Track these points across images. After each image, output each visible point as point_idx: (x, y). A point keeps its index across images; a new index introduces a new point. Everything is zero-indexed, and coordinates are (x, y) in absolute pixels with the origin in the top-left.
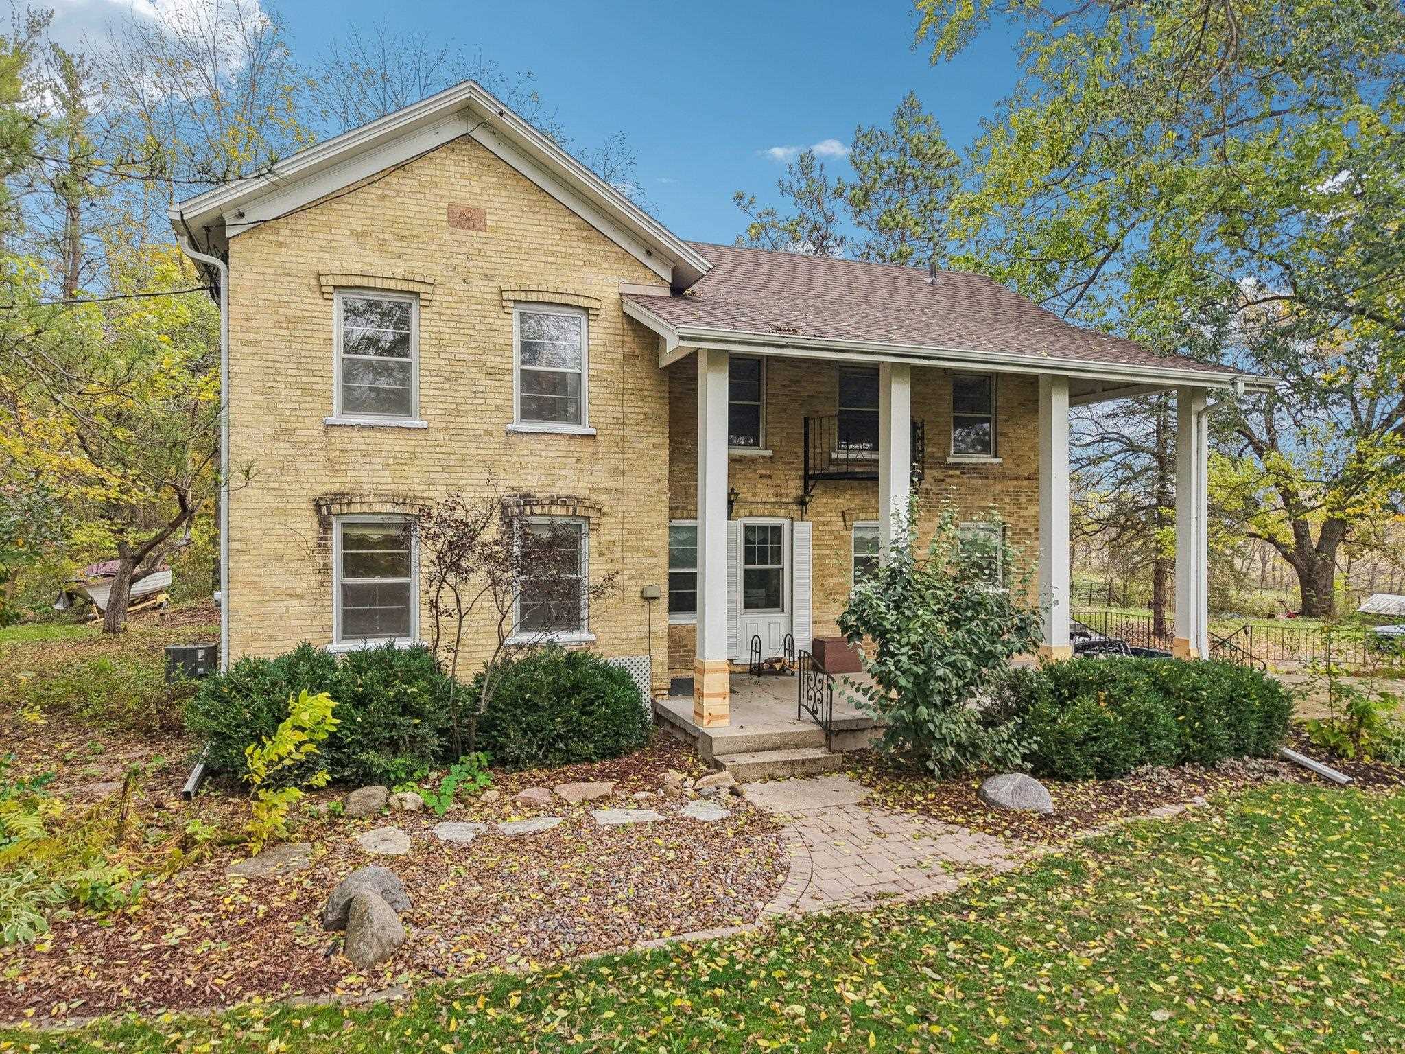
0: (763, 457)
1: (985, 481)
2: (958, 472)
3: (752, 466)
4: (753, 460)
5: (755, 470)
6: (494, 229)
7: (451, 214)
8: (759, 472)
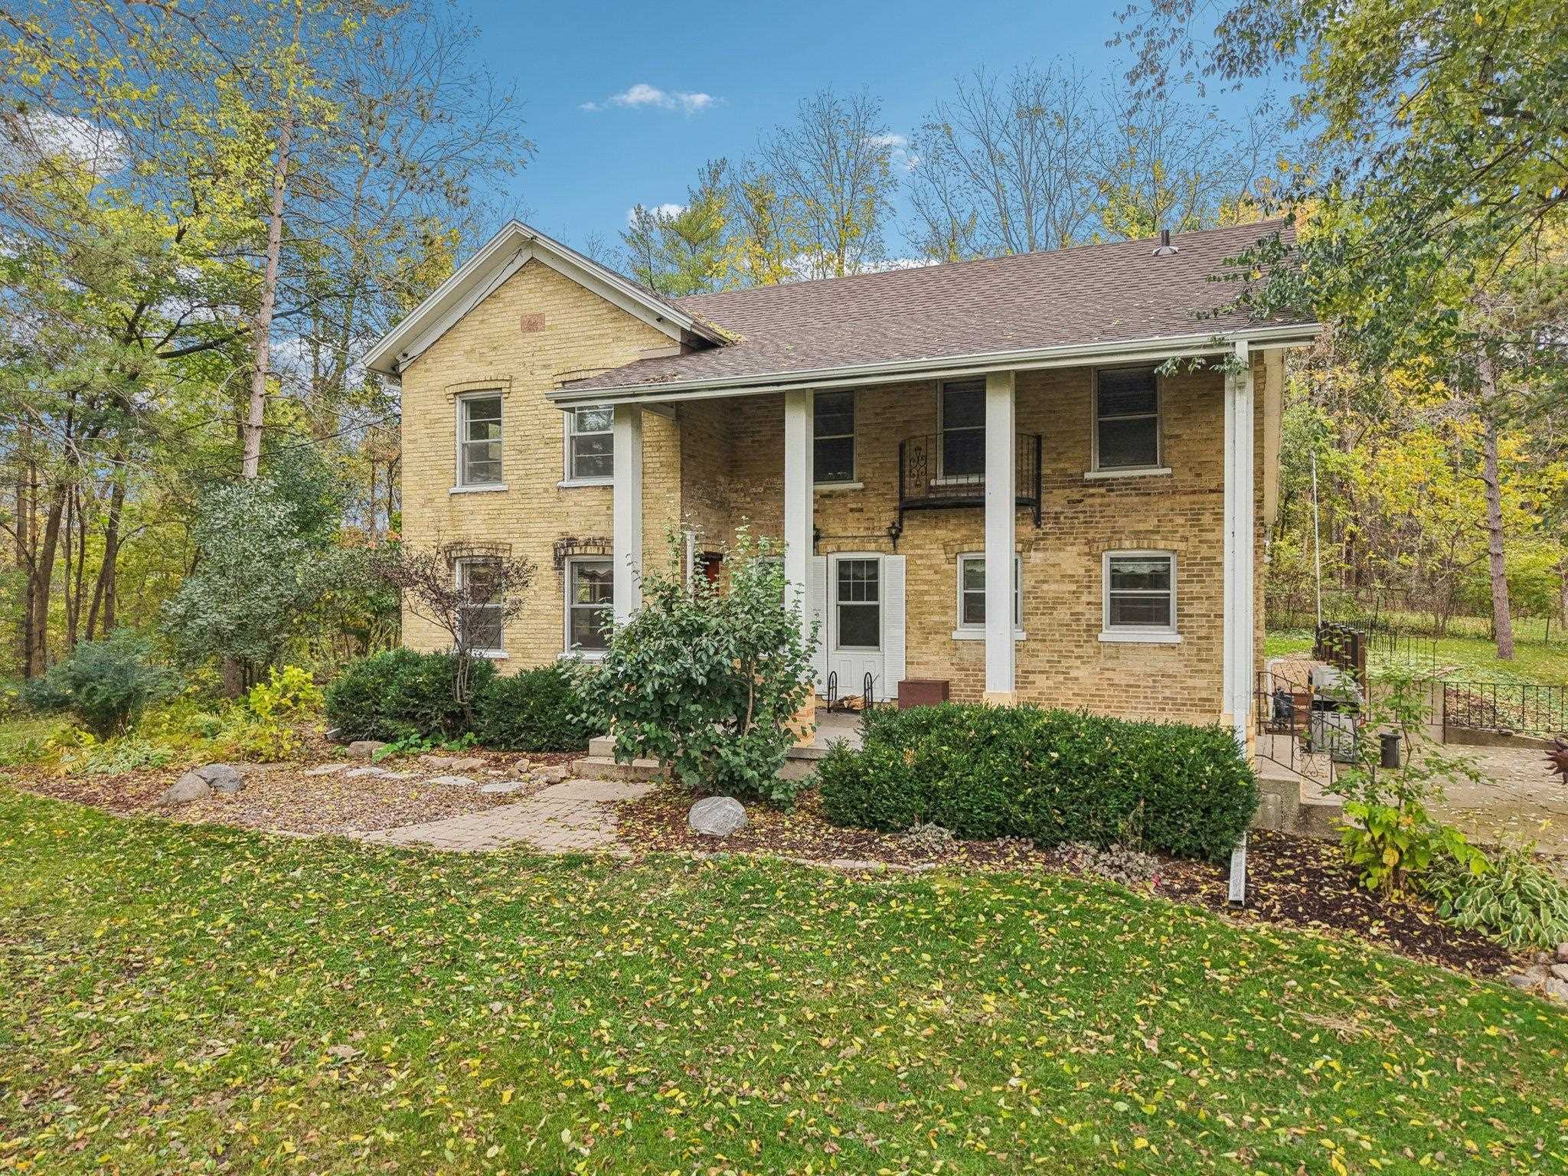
0: (854, 490)
1: (1145, 499)
2: (1103, 490)
3: (843, 500)
4: (843, 495)
5: (845, 505)
6: (550, 328)
7: (522, 323)
8: (851, 506)
